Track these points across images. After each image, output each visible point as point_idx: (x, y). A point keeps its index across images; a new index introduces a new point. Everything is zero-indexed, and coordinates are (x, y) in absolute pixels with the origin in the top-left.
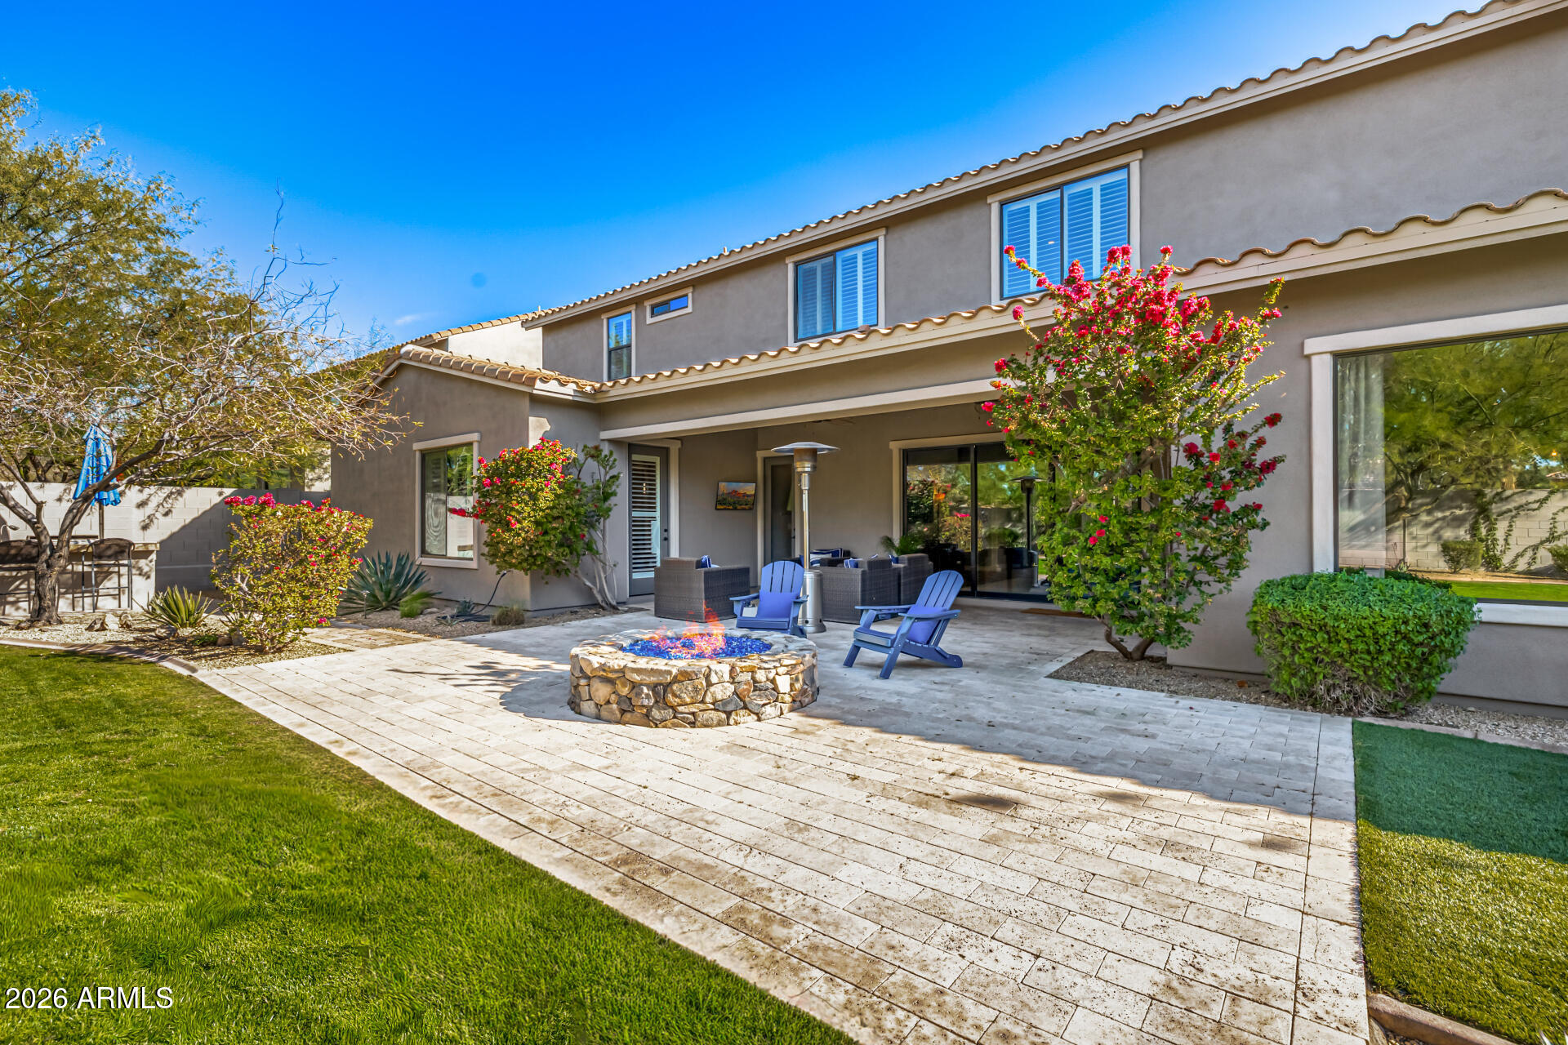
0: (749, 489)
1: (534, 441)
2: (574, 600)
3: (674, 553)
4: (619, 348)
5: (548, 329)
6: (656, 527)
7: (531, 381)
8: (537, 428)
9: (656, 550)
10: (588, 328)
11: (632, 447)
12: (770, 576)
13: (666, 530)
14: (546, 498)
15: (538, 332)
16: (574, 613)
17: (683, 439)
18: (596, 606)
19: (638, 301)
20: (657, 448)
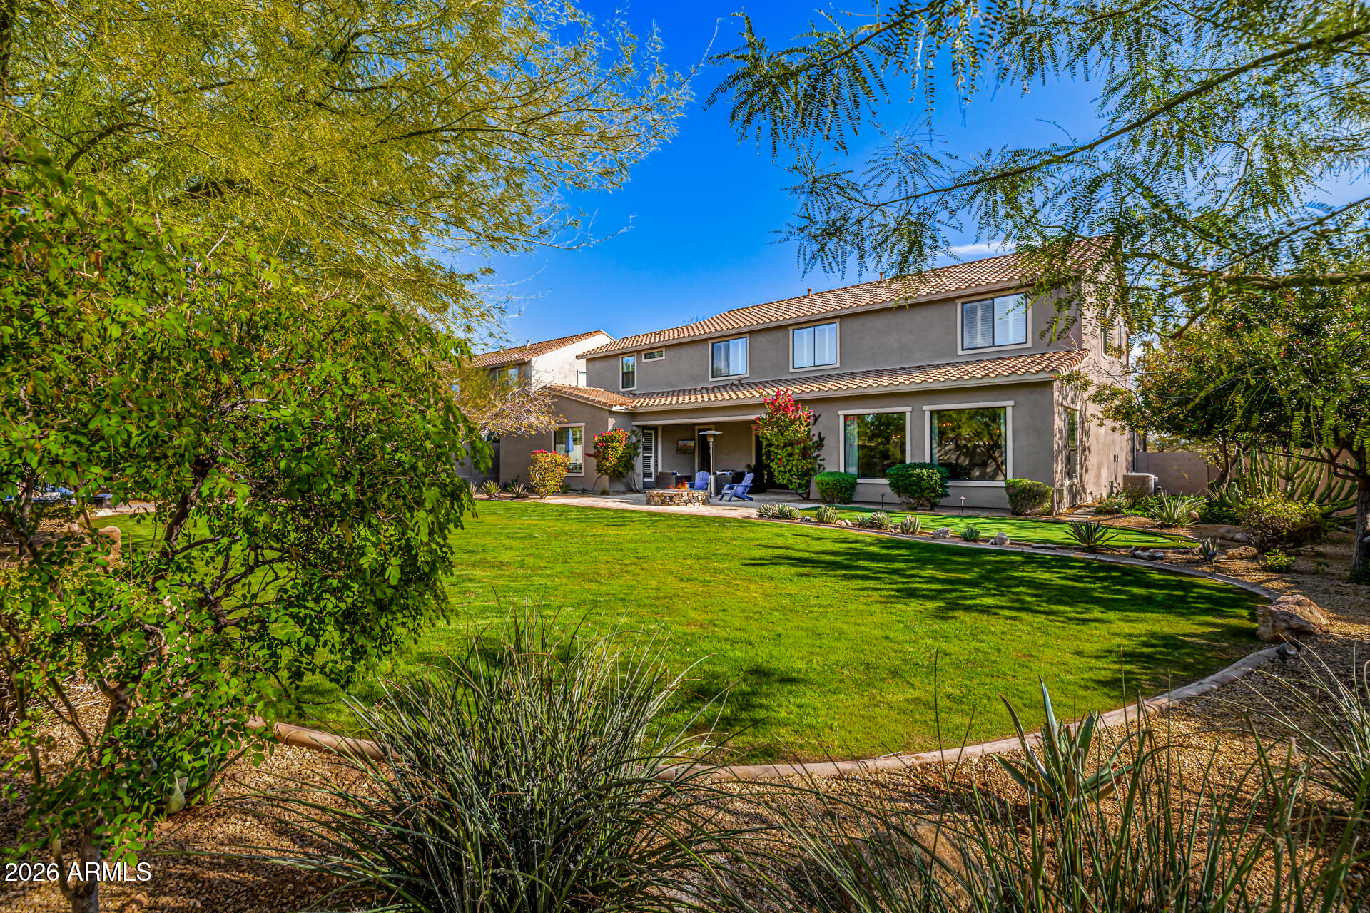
0: (692, 443)
1: (610, 427)
2: (623, 488)
3: (660, 470)
4: (628, 373)
5: (588, 360)
6: (652, 460)
7: (611, 406)
8: (611, 422)
9: (652, 469)
10: (612, 362)
11: (644, 427)
12: (699, 476)
13: (656, 461)
14: (620, 450)
15: (584, 361)
16: (624, 493)
17: (664, 426)
18: (631, 490)
19: (638, 352)
20: (655, 428)
